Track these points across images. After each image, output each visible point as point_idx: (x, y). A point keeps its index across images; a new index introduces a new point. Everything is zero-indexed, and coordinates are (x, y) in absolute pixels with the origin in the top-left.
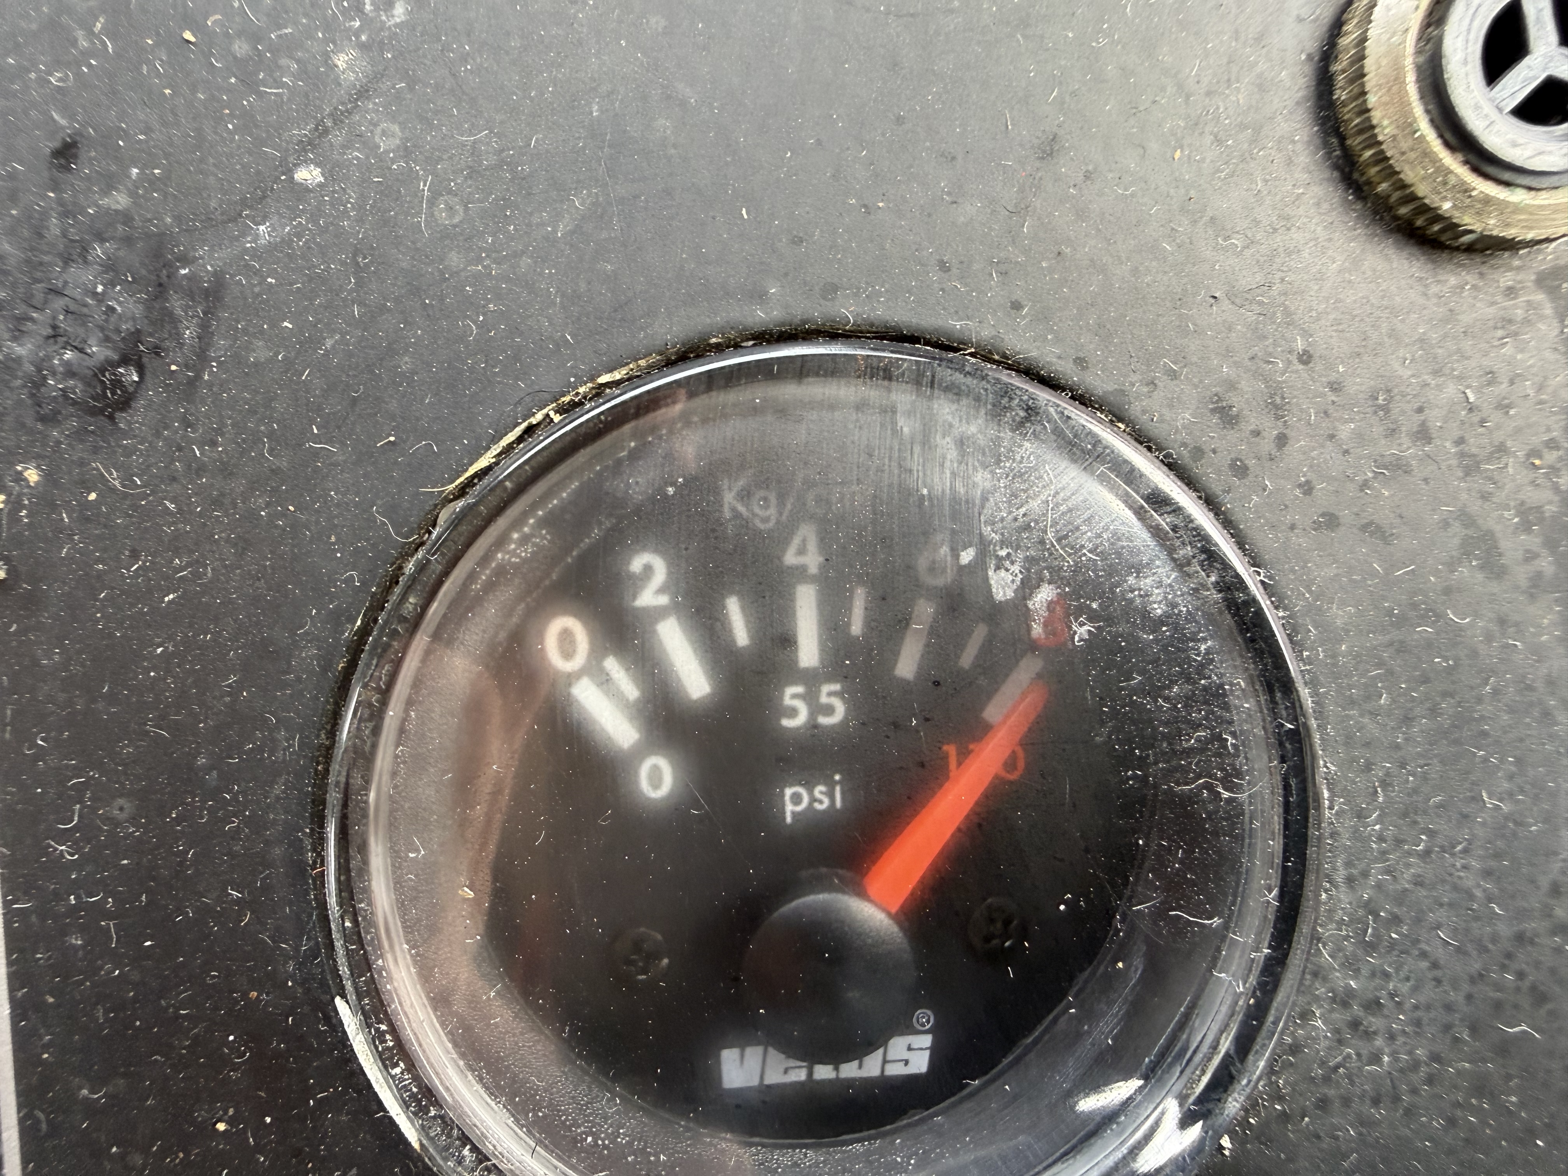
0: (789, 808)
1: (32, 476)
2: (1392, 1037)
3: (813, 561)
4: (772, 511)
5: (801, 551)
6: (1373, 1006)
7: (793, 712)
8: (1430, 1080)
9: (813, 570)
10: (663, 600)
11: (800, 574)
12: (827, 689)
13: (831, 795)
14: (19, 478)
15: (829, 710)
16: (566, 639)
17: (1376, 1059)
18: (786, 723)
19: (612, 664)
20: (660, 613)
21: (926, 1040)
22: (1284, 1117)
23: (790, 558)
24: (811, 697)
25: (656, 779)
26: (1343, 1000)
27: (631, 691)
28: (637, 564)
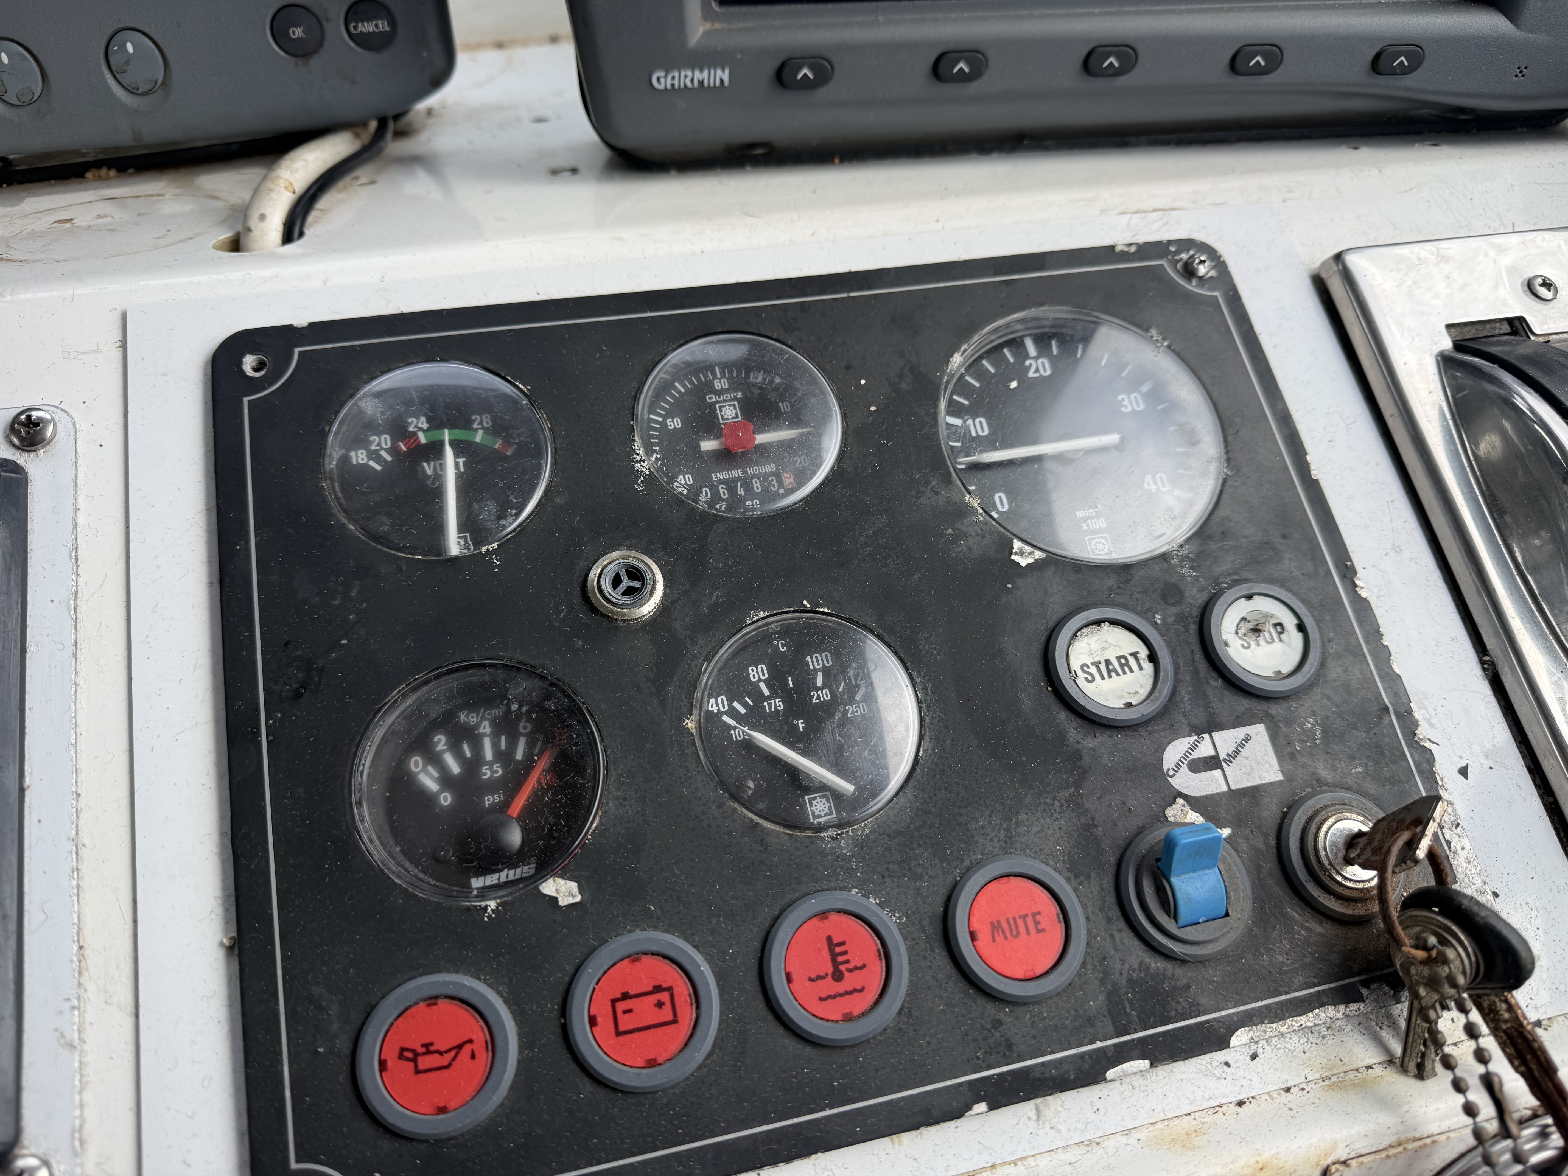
0: (487, 803)
1: (279, 715)
2: (631, 806)
3: (488, 730)
4: (475, 719)
5: (484, 728)
6: (625, 799)
7: (485, 774)
8: (642, 815)
9: (488, 733)
10: (445, 747)
11: (484, 735)
12: (496, 767)
13: (499, 797)
14: (276, 716)
15: (497, 772)
16: (416, 762)
17: (627, 812)
18: (484, 777)
19: (430, 768)
20: (443, 752)
21: (534, 866)
22: (605, 830)
23: (481, 730)
24: (491, 769)
25: (445, 799)
26: (617, 798)
27: (436, 774)
28: (436, 739)
